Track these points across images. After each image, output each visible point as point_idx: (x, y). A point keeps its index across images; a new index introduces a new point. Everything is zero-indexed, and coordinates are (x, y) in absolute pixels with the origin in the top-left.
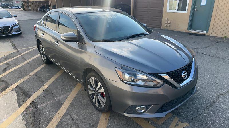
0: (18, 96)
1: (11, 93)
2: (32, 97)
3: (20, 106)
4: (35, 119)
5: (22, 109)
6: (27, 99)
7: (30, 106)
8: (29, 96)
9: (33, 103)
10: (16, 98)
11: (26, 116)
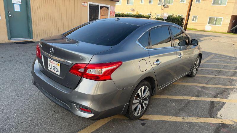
0: (219, 110)
1: (222, 117)
2: (212, 100)
3: (224, 103)
4: (223, 92)
5: (224, 100)
6: (216, 102)
7: (219, 97)
8: (212, 103)
9: (215, 97)
10: (222, 109)
11: (226, 96)
